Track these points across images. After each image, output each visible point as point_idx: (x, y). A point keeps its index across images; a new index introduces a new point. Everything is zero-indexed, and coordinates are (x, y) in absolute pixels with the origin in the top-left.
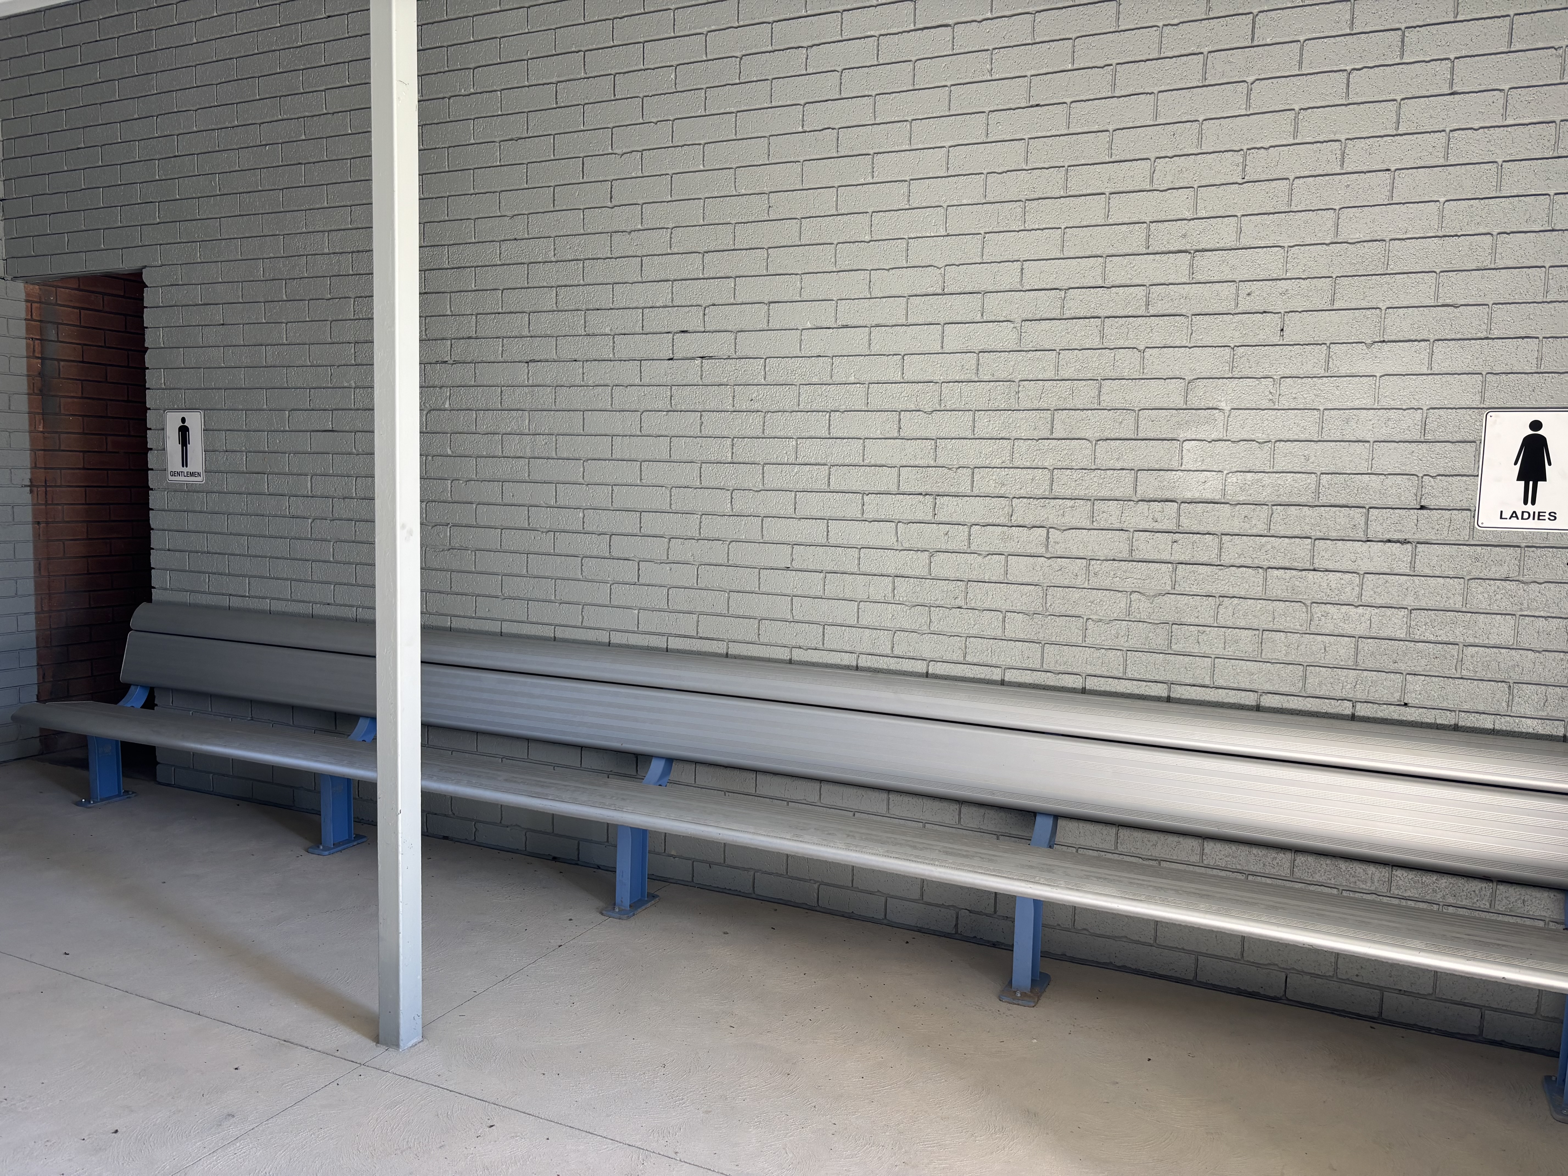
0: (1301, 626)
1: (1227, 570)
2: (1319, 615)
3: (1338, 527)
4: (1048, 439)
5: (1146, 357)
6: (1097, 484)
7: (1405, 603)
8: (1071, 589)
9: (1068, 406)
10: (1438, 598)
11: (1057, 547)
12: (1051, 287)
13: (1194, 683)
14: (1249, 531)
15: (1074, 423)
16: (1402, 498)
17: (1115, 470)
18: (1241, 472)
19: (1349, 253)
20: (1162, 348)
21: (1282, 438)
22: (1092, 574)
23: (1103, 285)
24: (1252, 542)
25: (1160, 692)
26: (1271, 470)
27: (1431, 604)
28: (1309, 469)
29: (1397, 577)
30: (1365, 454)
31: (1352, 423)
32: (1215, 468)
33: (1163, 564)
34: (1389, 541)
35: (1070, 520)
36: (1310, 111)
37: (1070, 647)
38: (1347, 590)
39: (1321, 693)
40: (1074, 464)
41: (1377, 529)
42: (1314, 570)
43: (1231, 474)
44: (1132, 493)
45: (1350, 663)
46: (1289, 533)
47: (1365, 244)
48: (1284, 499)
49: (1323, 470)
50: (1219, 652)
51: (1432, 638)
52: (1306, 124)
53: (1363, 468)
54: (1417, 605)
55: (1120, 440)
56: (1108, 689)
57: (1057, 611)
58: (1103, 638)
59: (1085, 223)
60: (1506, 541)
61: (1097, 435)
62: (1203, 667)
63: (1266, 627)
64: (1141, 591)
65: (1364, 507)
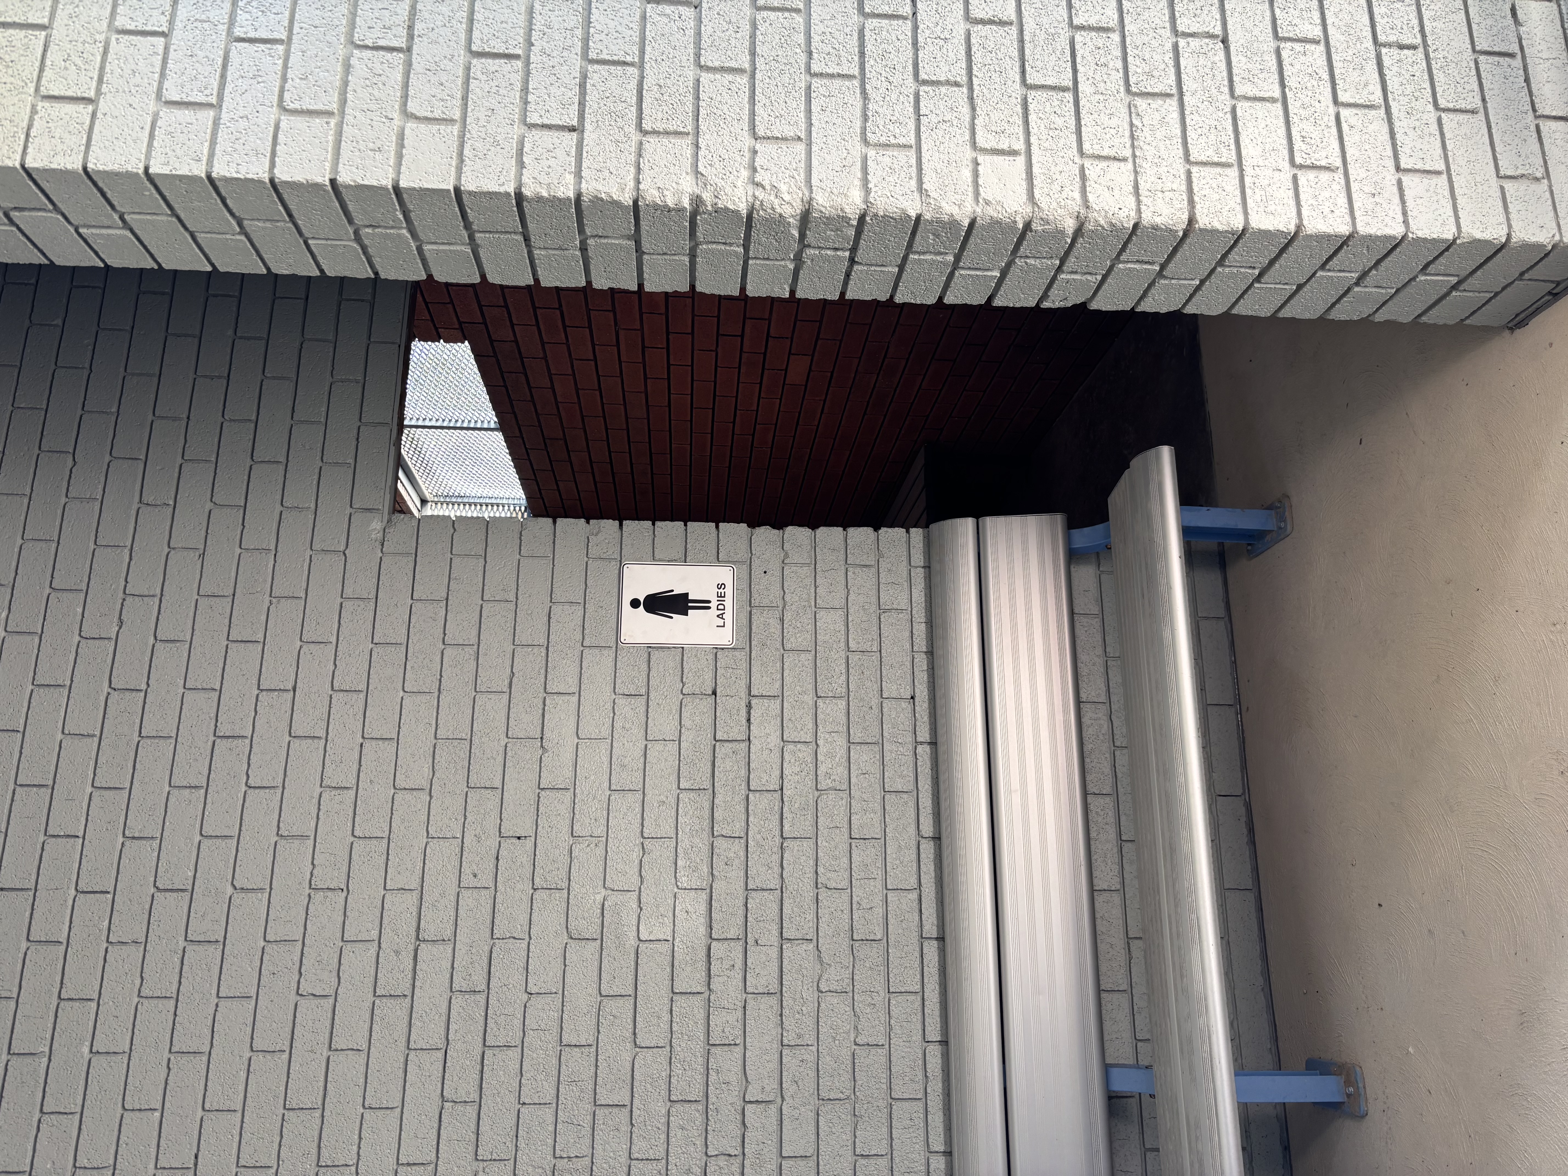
0: (842, 799)
1: (786, 881)
2: (829, 781)
3: (736, 768)
4: (631, 1111)
5: (537, 991)
6: (689, 1043)
7: (811, 703)
8: (820, 1067)
9: (591, 1086)
10: (804, 674)
11: (768, 1089)
12: (437, 1121)
13: (917, 911)
14: (742, 859)
15: (613, 1077)
16: (705, 710)
17: (672, 1021)
18: (676, 872)
19: (443, 776)
20: (527, 972)
21: (639, 831)
22: (799, 1042)
23: (443, 1051)
24: (754, 856)
25: (933, 949)
26: (674, 840)
27: (810, 679)
28: (673, 802)
29: (785, 710)
30: (659, 746)
31: (626, 762)
32: (670, 901)
33: (784, 954)
34: (749, 720)
35: (734, 1075)
36: (281, 825)
37: (893, 1064)
38: (801, 756)
39: (911, 775)
40: (664, 1074)
41: (737, 731)
42: (782, 789)
43: (679, 884)
44: (699, 997)
45: (876, 748)
46: (744, 817)
47: (436, 761)
48: (706, 823)
49: (675, 786)
50: (879, 884)
51: (843, 678)
52: (295, 828)
53: (673, 747)
54: (812, 693)
55: (635, 1017)
56: (937, 1013)
57: (849, 1085)
58: (877, 1023)
59: (362, 1080)
60: (745, 622)
61: (629, 1046)
62: (898, 902)
63: (846, 836)
64: (816, 980)
65: (715, 746)
